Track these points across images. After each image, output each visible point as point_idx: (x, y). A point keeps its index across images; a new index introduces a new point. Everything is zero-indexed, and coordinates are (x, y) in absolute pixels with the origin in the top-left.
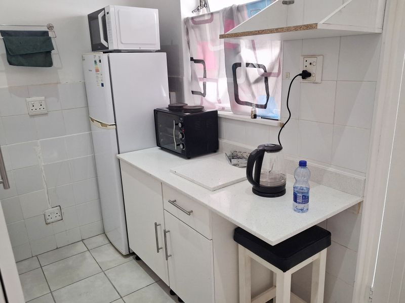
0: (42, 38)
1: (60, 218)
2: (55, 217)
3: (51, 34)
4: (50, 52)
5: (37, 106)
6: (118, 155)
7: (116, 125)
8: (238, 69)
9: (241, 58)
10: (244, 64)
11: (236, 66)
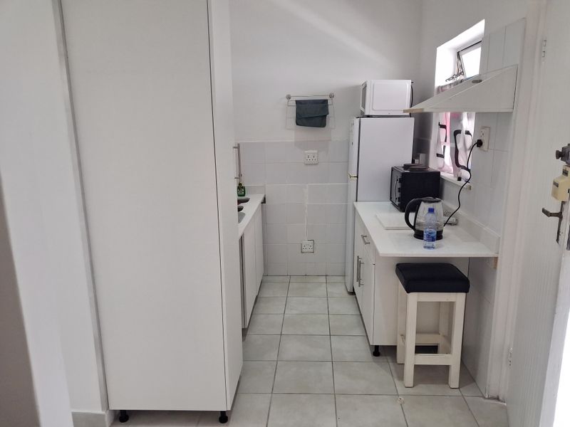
0: (322, 105)
1: (312, 250)
2: (308, 249)
3: (329, 102)
4: (326, 116)
5: (311, 157)
6: (355, 203)
7: (357, 177)
8: (458, 135)
9: (462, 125)
10: (463, 132)
11: (457, 132)
